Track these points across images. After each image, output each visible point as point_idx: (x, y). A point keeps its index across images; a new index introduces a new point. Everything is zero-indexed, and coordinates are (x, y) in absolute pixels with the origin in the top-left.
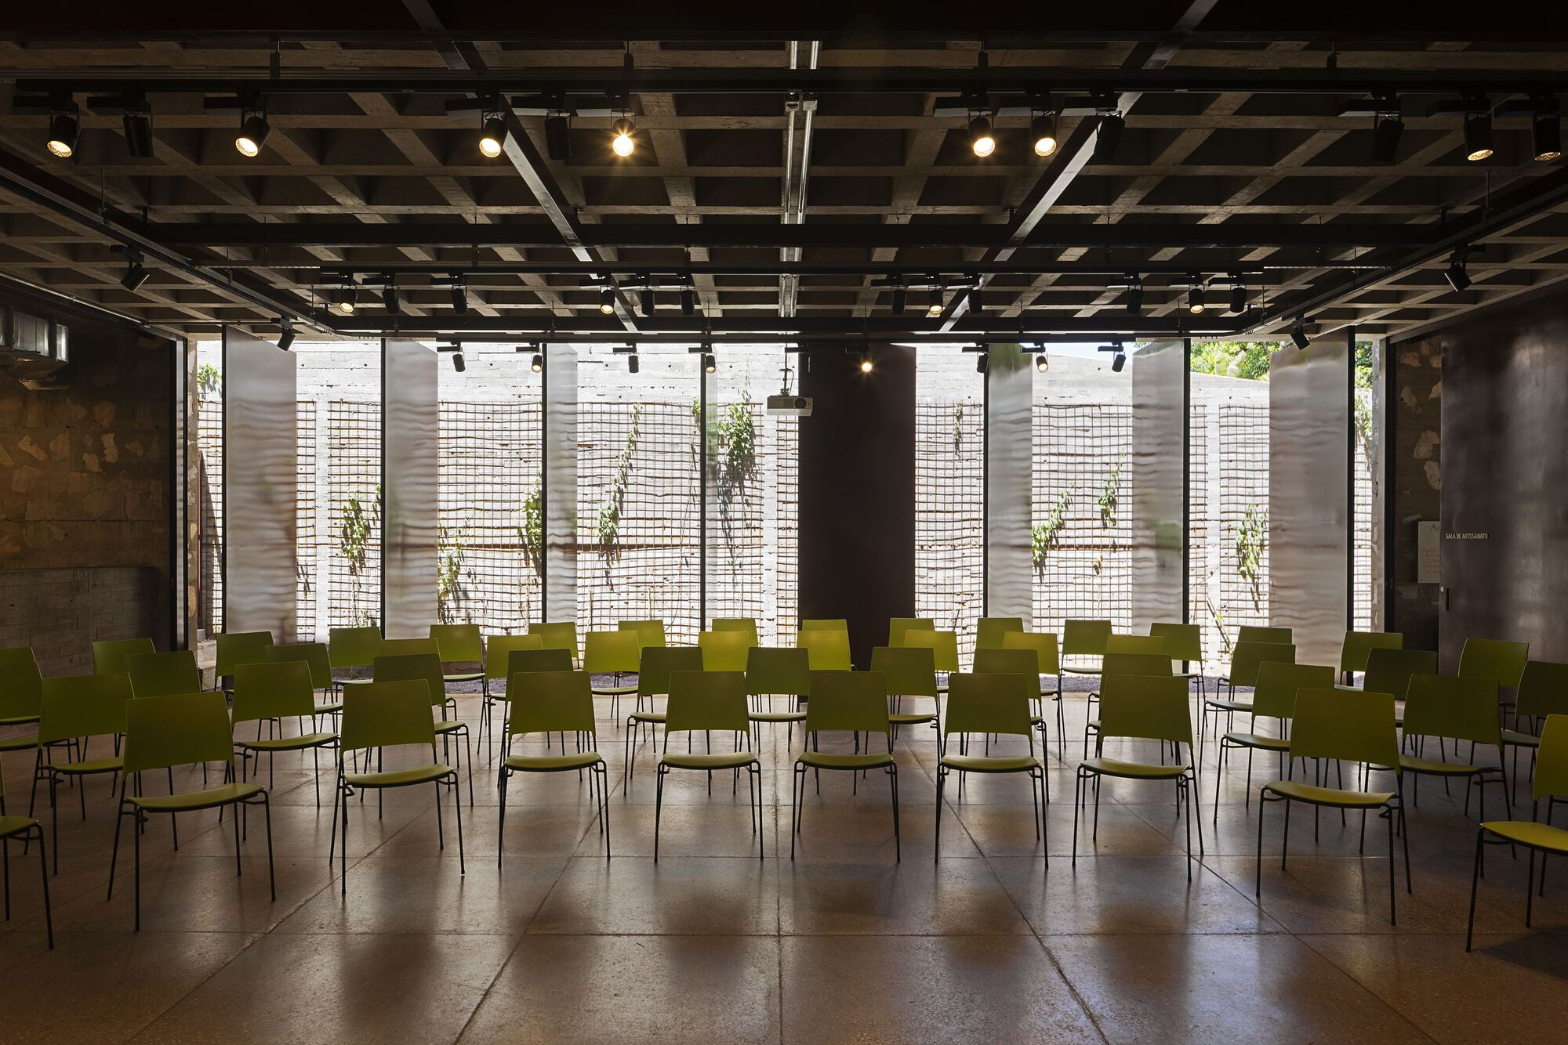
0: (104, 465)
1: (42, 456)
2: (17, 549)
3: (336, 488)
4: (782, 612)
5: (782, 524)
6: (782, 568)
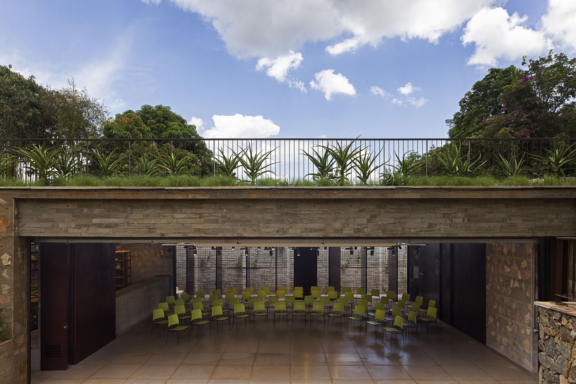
0: (161, 256)
1: (149, 254)
2: (144, 272)
3: (199, 256)
4: (291, 281)
5: (291, 263)
6: (291, 272)
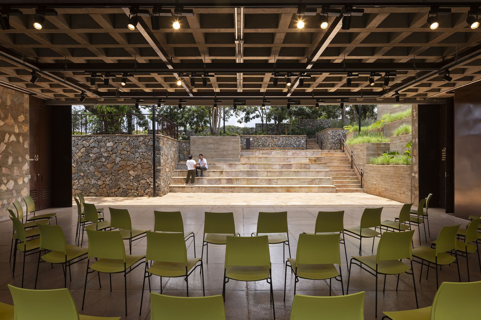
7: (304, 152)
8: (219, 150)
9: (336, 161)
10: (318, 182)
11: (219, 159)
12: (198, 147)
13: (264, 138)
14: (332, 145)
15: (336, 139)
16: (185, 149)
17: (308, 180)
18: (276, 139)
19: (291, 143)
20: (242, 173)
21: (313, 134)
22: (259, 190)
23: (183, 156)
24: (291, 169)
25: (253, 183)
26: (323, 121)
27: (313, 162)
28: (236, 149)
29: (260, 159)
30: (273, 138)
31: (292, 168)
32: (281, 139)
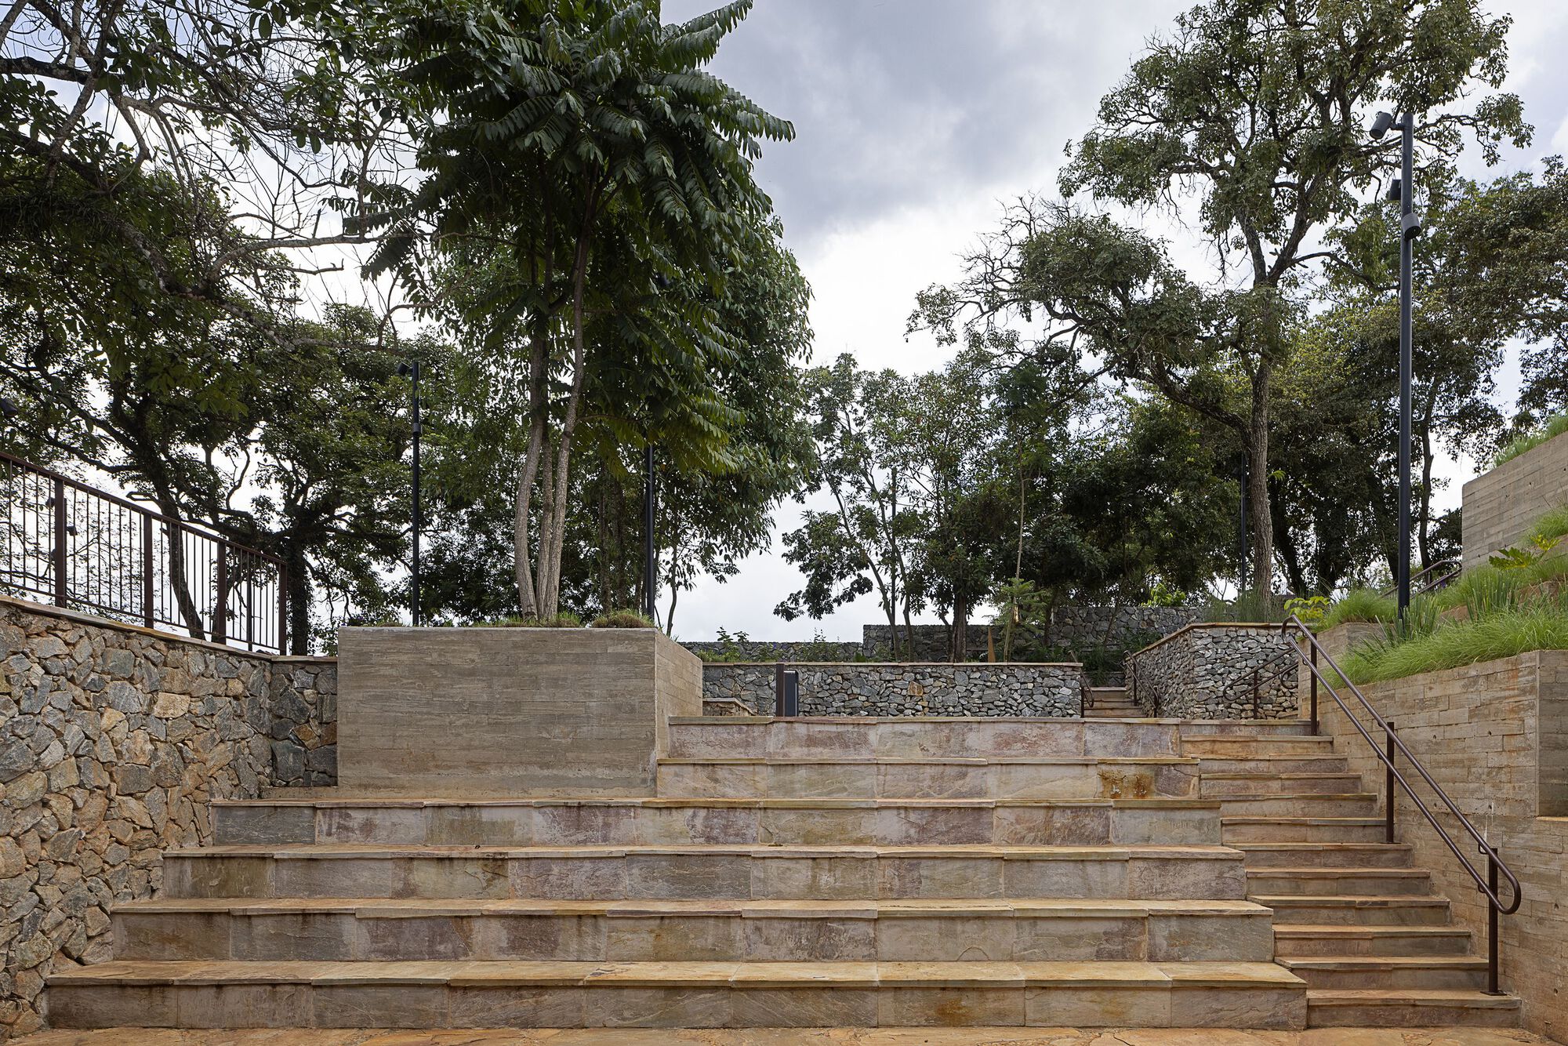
7: (1071, 733)
8: (520, 718)
9: (1275, 785)
10: (1171, 937)
11: (520, 772)
12: (388, 699)
13: (876, 677)
14: (1211, 707)
15: (1233, 676)
16: (313, 713)
17: (1099, 928)
18: (937, 678)
19: (1010, 701)
20: (635, 871)
21: (1114, 668)
22: (727, 1007)
23: (296, 753)
24: (982, 840)
25: (699, 943)
26: (1153, 617)
27: (1130, 797)
28: (633, 710)
29: (786, 776)
30: (919, 676)
31: (987, 834)
32: (960, 678)
